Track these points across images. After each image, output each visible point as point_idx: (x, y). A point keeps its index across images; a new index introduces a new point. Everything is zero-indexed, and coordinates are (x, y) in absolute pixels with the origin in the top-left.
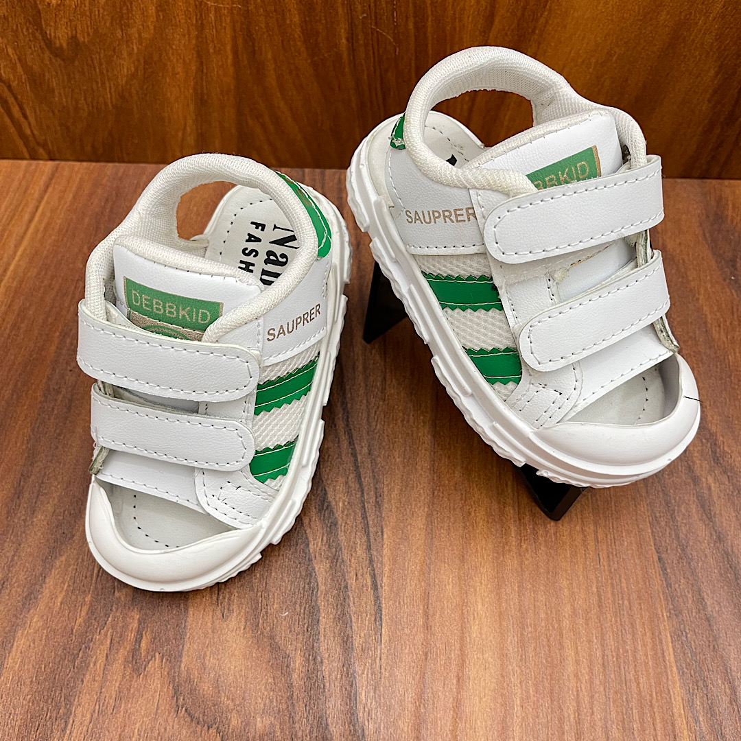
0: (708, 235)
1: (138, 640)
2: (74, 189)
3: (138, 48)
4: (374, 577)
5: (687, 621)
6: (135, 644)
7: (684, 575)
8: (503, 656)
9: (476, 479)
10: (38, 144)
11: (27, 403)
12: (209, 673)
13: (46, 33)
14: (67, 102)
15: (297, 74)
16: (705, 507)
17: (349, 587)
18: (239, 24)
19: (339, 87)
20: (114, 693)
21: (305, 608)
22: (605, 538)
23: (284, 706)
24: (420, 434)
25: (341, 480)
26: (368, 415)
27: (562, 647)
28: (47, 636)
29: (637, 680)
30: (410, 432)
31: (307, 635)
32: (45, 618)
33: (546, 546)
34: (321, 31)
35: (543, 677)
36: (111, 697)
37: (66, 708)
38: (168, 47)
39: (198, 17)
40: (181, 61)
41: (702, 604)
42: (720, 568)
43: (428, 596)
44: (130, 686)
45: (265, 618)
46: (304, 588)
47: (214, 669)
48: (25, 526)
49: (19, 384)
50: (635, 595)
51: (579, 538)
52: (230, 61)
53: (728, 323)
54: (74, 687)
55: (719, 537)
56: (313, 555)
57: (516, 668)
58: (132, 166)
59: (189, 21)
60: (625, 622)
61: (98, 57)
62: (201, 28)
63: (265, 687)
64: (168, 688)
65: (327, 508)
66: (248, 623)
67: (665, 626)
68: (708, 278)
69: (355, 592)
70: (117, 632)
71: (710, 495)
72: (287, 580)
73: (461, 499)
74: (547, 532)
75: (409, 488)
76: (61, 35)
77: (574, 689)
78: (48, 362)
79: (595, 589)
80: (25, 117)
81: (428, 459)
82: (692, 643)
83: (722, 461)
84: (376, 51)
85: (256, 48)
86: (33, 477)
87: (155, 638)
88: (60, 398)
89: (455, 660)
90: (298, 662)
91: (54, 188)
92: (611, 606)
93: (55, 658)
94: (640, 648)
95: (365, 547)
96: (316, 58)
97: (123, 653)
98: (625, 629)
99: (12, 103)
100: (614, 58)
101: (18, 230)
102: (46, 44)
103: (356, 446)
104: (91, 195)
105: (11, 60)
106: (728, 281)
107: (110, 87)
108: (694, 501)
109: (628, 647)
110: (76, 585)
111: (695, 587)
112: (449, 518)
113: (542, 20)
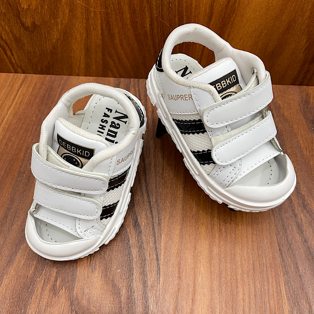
0: (302, 110)
1: (56, 281)
2: (33, 86)
3: (61, 27)
4: (157, 255)
5: (291, 276)
6: (54, 283)
7: (290, 256)
8: (212, 290)
9: (202, 213)
10: (18, 66)
11: (11, 178)
12: (86, 296)
13: (22, 20)
14: (30, 49)
15: (128, 39)
16: (299, 227)
17: (146, 259)
18: (104, 18)
19: (146, 45)
20: (45, 304)
21: (127, 268)
22: (256, 240)
23: (118, 311)
24: (178, 194)
25: (144, 213)
26: (156, 185)
27: (237, 287)
28: (17, 278)
29: (269, 302)
30: (173, 192)
31: (128, 280)
32: (16, 270)
33: (231, 243)
34: (138, 21)
35: (229, 300)
36: (43, 305)
37: (24, 310)
38: (74, 27)
39: (87, 15)
40: (79, 33)
41: (297, 270)
42: (306, 254)
43: (180, 264)
44: (52, 301)
45: (110, 272)
46: (127, 259)
47: (88, 294)
48: (9, 231)
49: (8, 169)
50: (269, 265)
51: (245, 240)
52: (100, 33)
53: (310, 148)
54: (28, 301)
55: (305, 240)
56: (131, 245)
57: (217, 296)
58: (58, 76)
59: (83, 16)
60: (264, 276)
61: (44, 31)
62: (88, 20)
63: (110, 303)
64: (68, 302)
65: (138, 225)
66: (103, 274)
67: (281, 278)
68: (302, 128)
69: (149, 261)
70: (47, 278)
71: (302, 222)
72: (120, 256)
73: (195, 222)
74: (232, 237)
75: (173, 217)
76: (28, 22)
77: (242, 306)
78: (20, 160)
79: (252, 263)
80: (13, 55)
81: (181, 204)
82: (293, 286)
83: (307, 207)
84: (162, 30)
85: (111, 28)
86: (12, 210)
87: (63, 280)
88: (25, 175)
89: (191, 292)
90: (124, 292)
91: (24, 85)
92: (259, 270)
93: (20, 288)
94: (271, 288)
95: (153, 242)
96: (136, 33)
97: (49, 286)
98: (264, 280)
99: (7, 49)
100: (263, 34)
101: (8, 103)
102: (22, 25)
103: (150, 198)
104: (40, 89)
105: (7, 31)
106: (310, 129)
107: (49, 44)
108: (295, 225)
109: (266, 288)
110: (29, 257)
111: (295, 262)
112: (190, 230)
113: (232, 18)
